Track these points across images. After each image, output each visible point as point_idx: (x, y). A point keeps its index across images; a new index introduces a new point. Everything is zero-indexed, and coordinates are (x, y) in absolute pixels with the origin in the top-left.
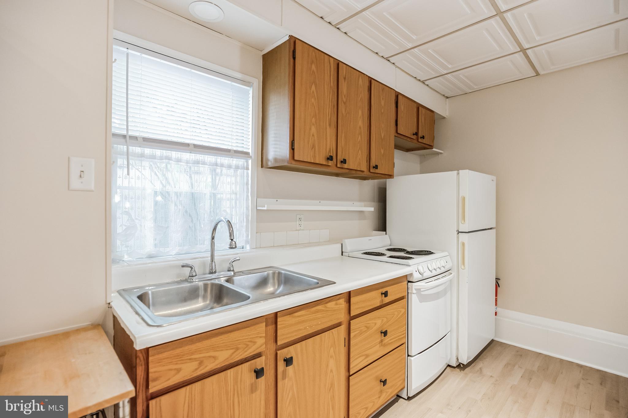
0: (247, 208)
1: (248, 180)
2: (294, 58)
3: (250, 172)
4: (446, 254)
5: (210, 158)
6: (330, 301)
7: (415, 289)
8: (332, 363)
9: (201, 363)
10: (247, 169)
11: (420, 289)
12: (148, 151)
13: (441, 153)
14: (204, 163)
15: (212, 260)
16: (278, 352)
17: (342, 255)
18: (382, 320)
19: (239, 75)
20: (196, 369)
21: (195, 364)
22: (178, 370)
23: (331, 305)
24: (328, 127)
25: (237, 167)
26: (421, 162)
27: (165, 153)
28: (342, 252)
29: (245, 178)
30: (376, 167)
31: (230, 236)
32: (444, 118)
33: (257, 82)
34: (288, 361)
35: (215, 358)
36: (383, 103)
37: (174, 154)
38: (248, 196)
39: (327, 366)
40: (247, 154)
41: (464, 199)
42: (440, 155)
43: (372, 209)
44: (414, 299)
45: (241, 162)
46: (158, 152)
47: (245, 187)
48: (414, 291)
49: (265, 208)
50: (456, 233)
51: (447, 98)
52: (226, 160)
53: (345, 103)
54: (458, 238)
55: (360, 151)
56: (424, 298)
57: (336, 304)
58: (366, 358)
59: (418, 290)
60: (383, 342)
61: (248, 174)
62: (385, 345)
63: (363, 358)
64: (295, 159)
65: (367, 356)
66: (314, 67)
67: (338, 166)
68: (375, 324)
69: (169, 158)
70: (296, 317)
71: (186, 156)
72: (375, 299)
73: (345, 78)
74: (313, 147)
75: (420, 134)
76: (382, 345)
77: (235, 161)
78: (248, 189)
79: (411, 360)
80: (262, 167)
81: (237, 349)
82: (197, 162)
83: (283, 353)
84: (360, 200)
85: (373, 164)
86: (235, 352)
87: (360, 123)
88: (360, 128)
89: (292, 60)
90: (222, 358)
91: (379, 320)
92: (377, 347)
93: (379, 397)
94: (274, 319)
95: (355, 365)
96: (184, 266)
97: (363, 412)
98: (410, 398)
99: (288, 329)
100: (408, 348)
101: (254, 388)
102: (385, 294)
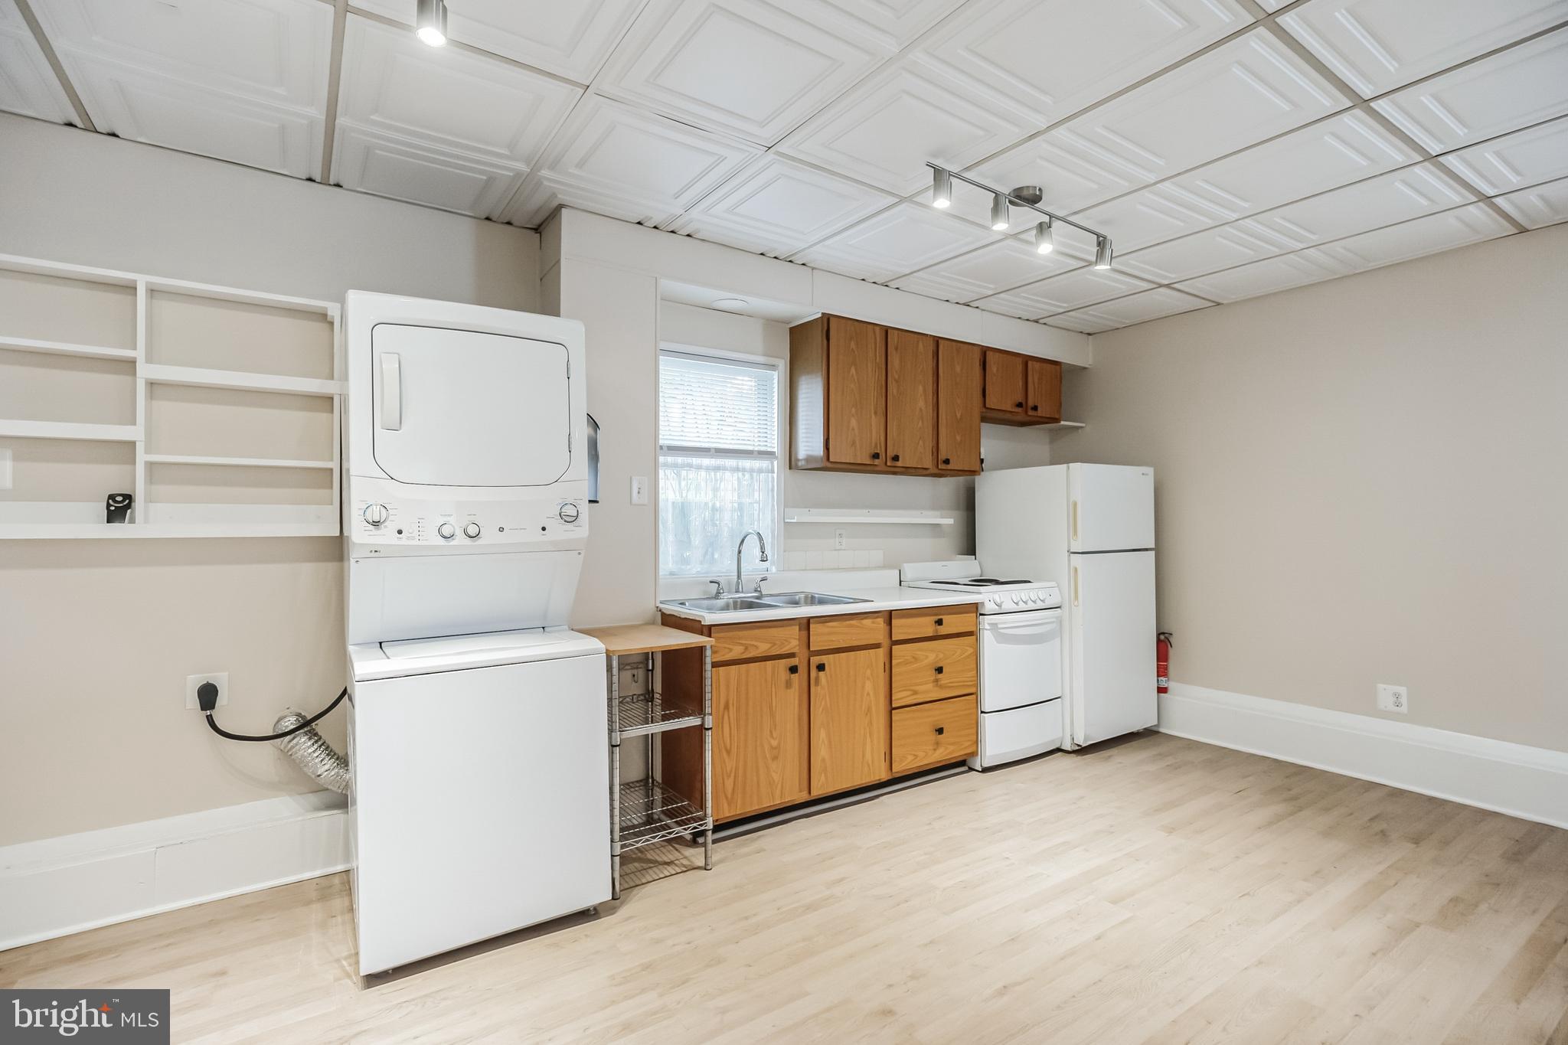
0: (773, 520)
1: (773, 486)
2: (828, 339)
3: (775, 475)
4: (1053, 584)
5: (730, 462)
6: (866, 618)
7: (988, 624)
8: (869, 686)
9: (746, 648)
10: (773, 472)
11: (996, 624)
13: (1082, 427)
14: (725, 469)
15: (739, 576)
16: (812, 658)
17: (900, 585)
18: (937, 656)
19: (761, 359)
20: (743, 653)
21: (740, 649)
23: (867, 622)
24: (873, 416)
25: (760, 471)
26: (1052, 442)
28: (900, 582)
29: (770, 484)
30: (947, 462)
31: (761, 548)
32: (1085, 368)
33: (783, 364)
34: (821, 667)
35: (756, 647)
36: (958, 369)
37: (695, 461)
38: (773, 505)
39: (863, 687)
40: (772, 454)
41: (1075, 504)
42: (1080, 431)
43: (951, 521)
44: (987, 638)
45: (764, 464)
46: (680, 460)
47: (770, 494)
48: (987, 627)
49: (795, 521)
50: (1067, 554)
51: (1089, 334)
52: (747, 463)
53: (897, 381)
54: (1069, 561)
55: (921, 442)
56: (1003, 638)
57: (873, 623)
58: (913, 694)
59: (994, 626)
60: (939, 683)
61: (773, 478)
62: (941, 687)
63: (909, 693)
64: (831, 460)
65: (915, 693)
66: (853, 345)
67: (889, 464)
68: (927, 657)
70: (828, 627)
71: (706, 461)
72: (926, 626)
73: (896, 349)
74: (854, 443)
75: (1031, 403)
76: (937, 685)
77: (757, 464)
78: (773, 497)
79: (984, 717)
80: (790, 468)
81: (775, 644)
82: (717, 469)
83: (815, 660)
84: (934, 508)
85: (942, 456)
86: (772, 646)
87: (921, 404)
88: (921, 410)
89: (825, 342)
90: (763, 648)
91: (931, 653)
92: (930, 686)
93: (935, 750)
94: (806, 623)
95: (900, 698)
96: (711, 582)
97: (910, 758)
98: (985, 770)
99: (821, 637)
100: (978, 701)
101: (788, 685)
102: (940, 622)
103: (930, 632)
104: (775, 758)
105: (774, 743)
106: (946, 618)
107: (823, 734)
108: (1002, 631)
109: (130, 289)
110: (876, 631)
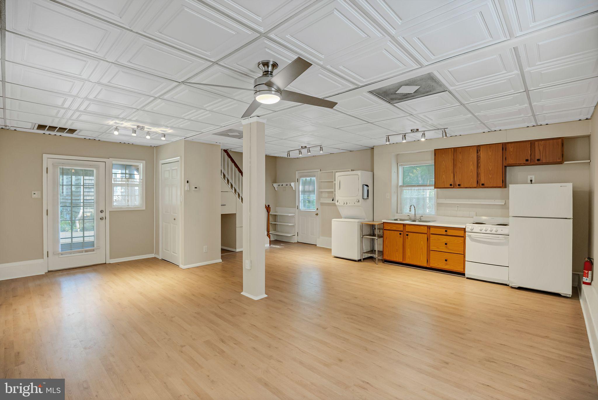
0: (434, 202)
2: (435, 156)
5: (422, 188)
6: (421, 226)
8: (422, 242)
12: (408, 188)
13: (589, 162)
15: (415, 215)
21: (390, 227)
22: (388, 227)
24: (451, 174)
27: (411, 188)
32: (590, 135)
34: (407, 235)
35: (393, 228)
36: (491, 153)
38: (435, 199)
39: (420, 242)
45: (432, 188)
46: (410, 188)
49: (440, 202)
51: (589, 119)
57: (423, 228)
62: (448, 249)
63: (436, 248)
64: (436, 187)
65: (438, 248)
66: (443, 156)
67: (457, 186)
68: (441, 240)
69: (412, 189)
72: (442, 231)
74: (444, 182)
75: (537, 158)
76: (447, 248)
78: (434, 195)
79: (467, 262)
81: (397, 228)
82: (419, 189)
83: (406, 233)
85: (482, 183)
88: (471, 169)
90: (394, 228)
91: (445, 239)
92: (444, 248)
93: (446, 265)
94: (404, 225)
95: (432, 248)
96: (408, 216)
97: (436, 264)
98: (467, 278)
99: (408, 229)
100: (464, 257)
101: (400, 237)
102: (446, 231)
103: (444, 233)
104: (397, 251)
105: (397, 248)
106: (448, 230)
107: (409, 250)
108: (473, 238)
109: (333, 172)
110: (425, 230)
